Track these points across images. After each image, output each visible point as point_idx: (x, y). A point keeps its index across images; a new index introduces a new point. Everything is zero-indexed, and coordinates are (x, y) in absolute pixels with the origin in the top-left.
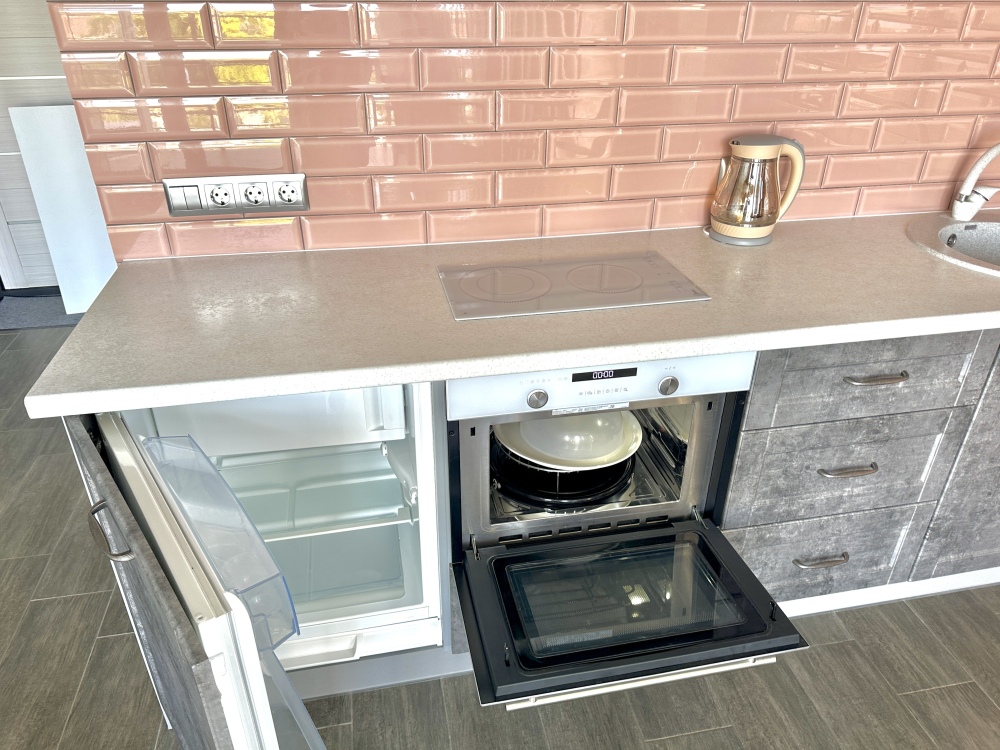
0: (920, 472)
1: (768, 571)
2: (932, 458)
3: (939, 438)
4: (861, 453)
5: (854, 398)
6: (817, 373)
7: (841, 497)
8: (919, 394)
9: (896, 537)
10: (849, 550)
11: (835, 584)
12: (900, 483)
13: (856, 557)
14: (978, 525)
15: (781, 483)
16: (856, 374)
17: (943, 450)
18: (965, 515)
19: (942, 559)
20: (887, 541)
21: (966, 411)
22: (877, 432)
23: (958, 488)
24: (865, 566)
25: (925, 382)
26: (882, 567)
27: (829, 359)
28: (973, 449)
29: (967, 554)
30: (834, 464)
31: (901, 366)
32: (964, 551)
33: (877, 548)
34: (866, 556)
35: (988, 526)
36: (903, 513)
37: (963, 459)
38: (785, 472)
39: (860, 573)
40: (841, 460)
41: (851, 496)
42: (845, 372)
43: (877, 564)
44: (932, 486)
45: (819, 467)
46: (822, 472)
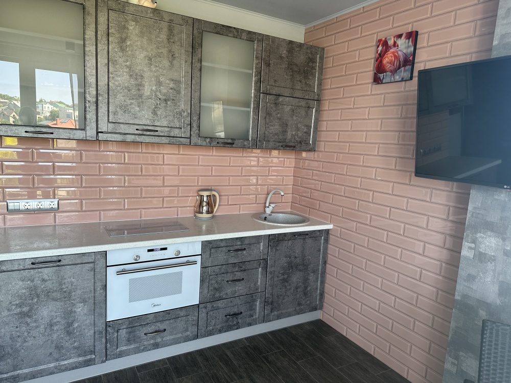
0: (258, 281)
1: (217, 320)
2: (260, 276)
3: (260, 269)
4: (239, 275)
5: (232, 257)
6: (220, 249)
7: (235, 290)
8: (250, 255)
9: (256, 305)
10: (242, 311)
11: (240, 325)
12: (252, 285)
13: (246, 313)
14: (280, 300)
15: (216, 286)
16: (231, 249)
17: (262, 273)
18: (275, 297)
19: (273, 314)
20: (254, 307)
21: (265, 260)
22: (241, 267)
23: (270, 286)
24: (249, 317)
25: (252, 251)
26: (254, 317)
27: (223, 244)
28: (271, 273)
29: (280, 312)
30: (231, 279)
31: (243, 247)
32: (278, 310)
33: (251, 310)
34: (248, 313)
35: (284, 301)
36: (256, 296)
37: (269, 276)
38: (217, 282)
39: (248, 320)
40: (233, 277)
41: (238, 290)
42: (228, 248)
43: (252, 316)
44: (262, 286)
45: (227, 280)
46: (228, 281)
